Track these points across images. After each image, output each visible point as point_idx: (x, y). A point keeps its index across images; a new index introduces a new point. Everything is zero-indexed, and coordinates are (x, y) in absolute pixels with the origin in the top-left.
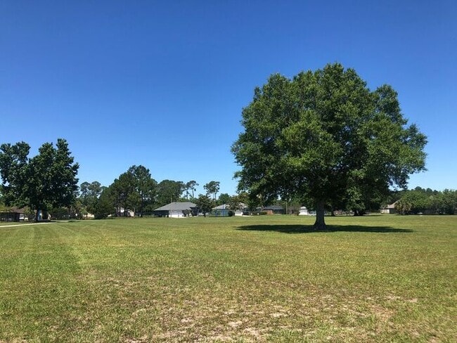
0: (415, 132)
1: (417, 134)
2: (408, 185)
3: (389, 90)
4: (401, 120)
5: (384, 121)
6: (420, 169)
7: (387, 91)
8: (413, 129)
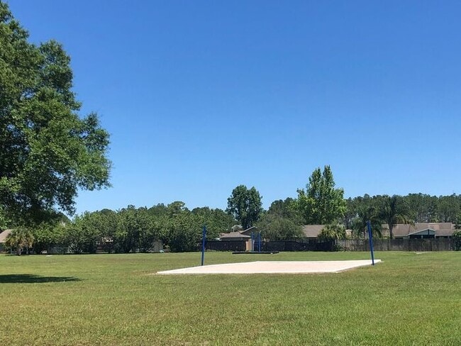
0: (95, 125)
1: (96, 128)
2: (75, 206)
3: (60, 52)
4: (73, 102)
5: (54, 102)
6: (101, 184)
7: (56, 53)
8: (92, 121)
